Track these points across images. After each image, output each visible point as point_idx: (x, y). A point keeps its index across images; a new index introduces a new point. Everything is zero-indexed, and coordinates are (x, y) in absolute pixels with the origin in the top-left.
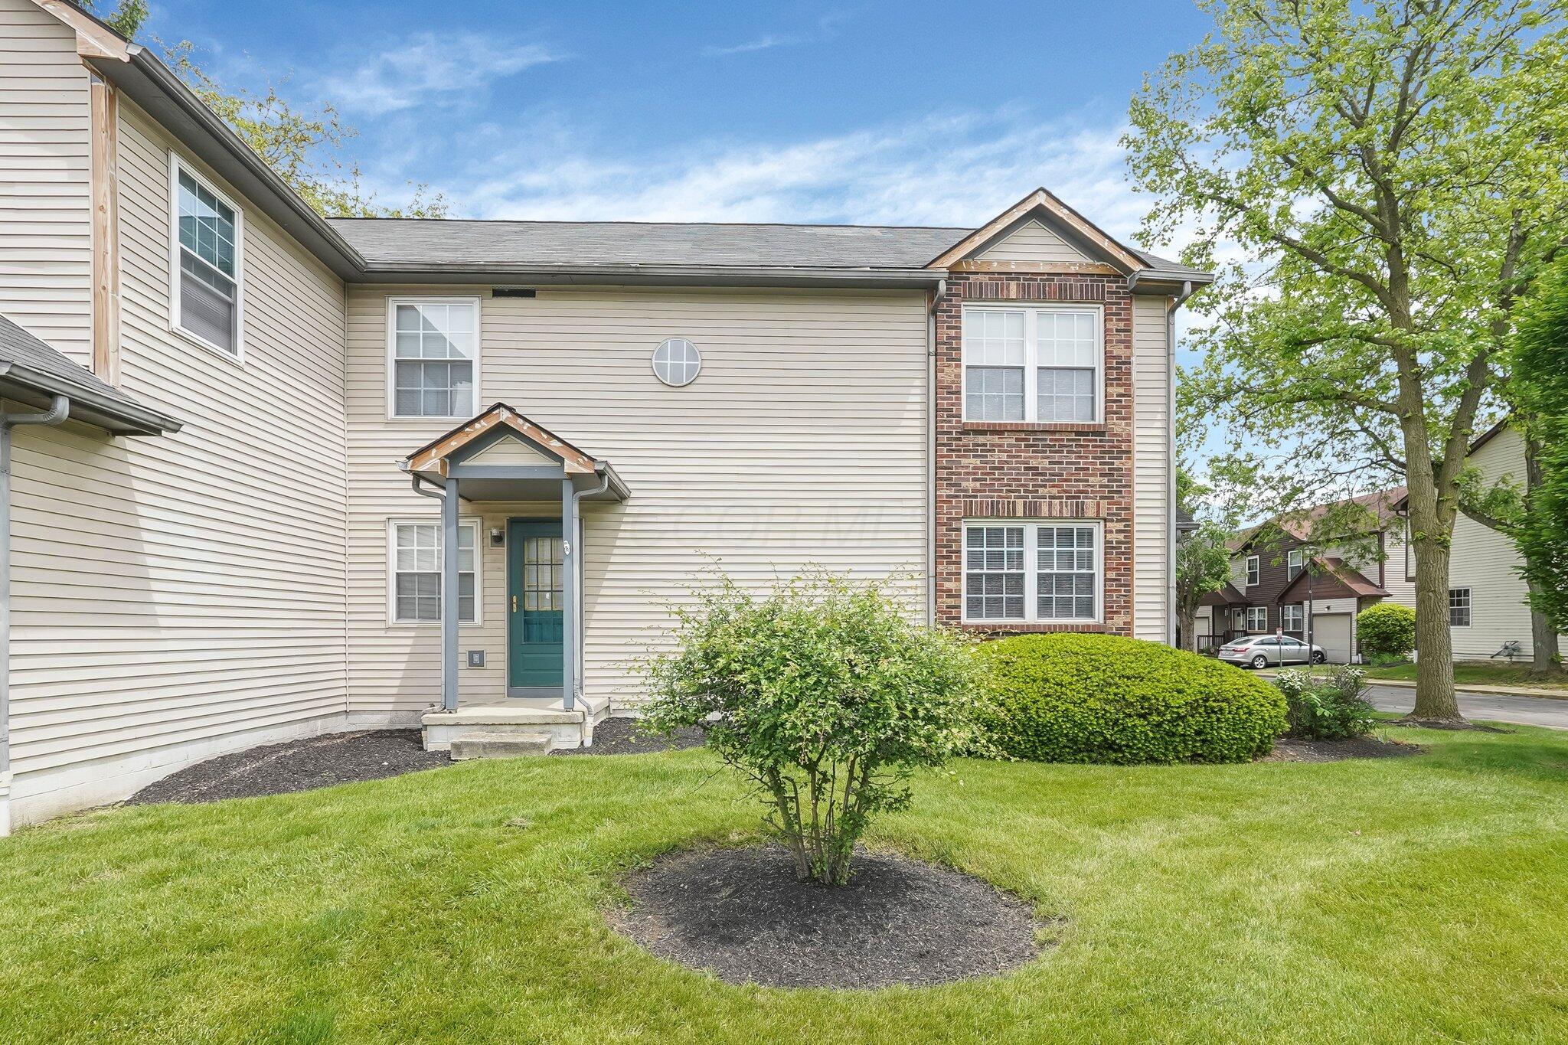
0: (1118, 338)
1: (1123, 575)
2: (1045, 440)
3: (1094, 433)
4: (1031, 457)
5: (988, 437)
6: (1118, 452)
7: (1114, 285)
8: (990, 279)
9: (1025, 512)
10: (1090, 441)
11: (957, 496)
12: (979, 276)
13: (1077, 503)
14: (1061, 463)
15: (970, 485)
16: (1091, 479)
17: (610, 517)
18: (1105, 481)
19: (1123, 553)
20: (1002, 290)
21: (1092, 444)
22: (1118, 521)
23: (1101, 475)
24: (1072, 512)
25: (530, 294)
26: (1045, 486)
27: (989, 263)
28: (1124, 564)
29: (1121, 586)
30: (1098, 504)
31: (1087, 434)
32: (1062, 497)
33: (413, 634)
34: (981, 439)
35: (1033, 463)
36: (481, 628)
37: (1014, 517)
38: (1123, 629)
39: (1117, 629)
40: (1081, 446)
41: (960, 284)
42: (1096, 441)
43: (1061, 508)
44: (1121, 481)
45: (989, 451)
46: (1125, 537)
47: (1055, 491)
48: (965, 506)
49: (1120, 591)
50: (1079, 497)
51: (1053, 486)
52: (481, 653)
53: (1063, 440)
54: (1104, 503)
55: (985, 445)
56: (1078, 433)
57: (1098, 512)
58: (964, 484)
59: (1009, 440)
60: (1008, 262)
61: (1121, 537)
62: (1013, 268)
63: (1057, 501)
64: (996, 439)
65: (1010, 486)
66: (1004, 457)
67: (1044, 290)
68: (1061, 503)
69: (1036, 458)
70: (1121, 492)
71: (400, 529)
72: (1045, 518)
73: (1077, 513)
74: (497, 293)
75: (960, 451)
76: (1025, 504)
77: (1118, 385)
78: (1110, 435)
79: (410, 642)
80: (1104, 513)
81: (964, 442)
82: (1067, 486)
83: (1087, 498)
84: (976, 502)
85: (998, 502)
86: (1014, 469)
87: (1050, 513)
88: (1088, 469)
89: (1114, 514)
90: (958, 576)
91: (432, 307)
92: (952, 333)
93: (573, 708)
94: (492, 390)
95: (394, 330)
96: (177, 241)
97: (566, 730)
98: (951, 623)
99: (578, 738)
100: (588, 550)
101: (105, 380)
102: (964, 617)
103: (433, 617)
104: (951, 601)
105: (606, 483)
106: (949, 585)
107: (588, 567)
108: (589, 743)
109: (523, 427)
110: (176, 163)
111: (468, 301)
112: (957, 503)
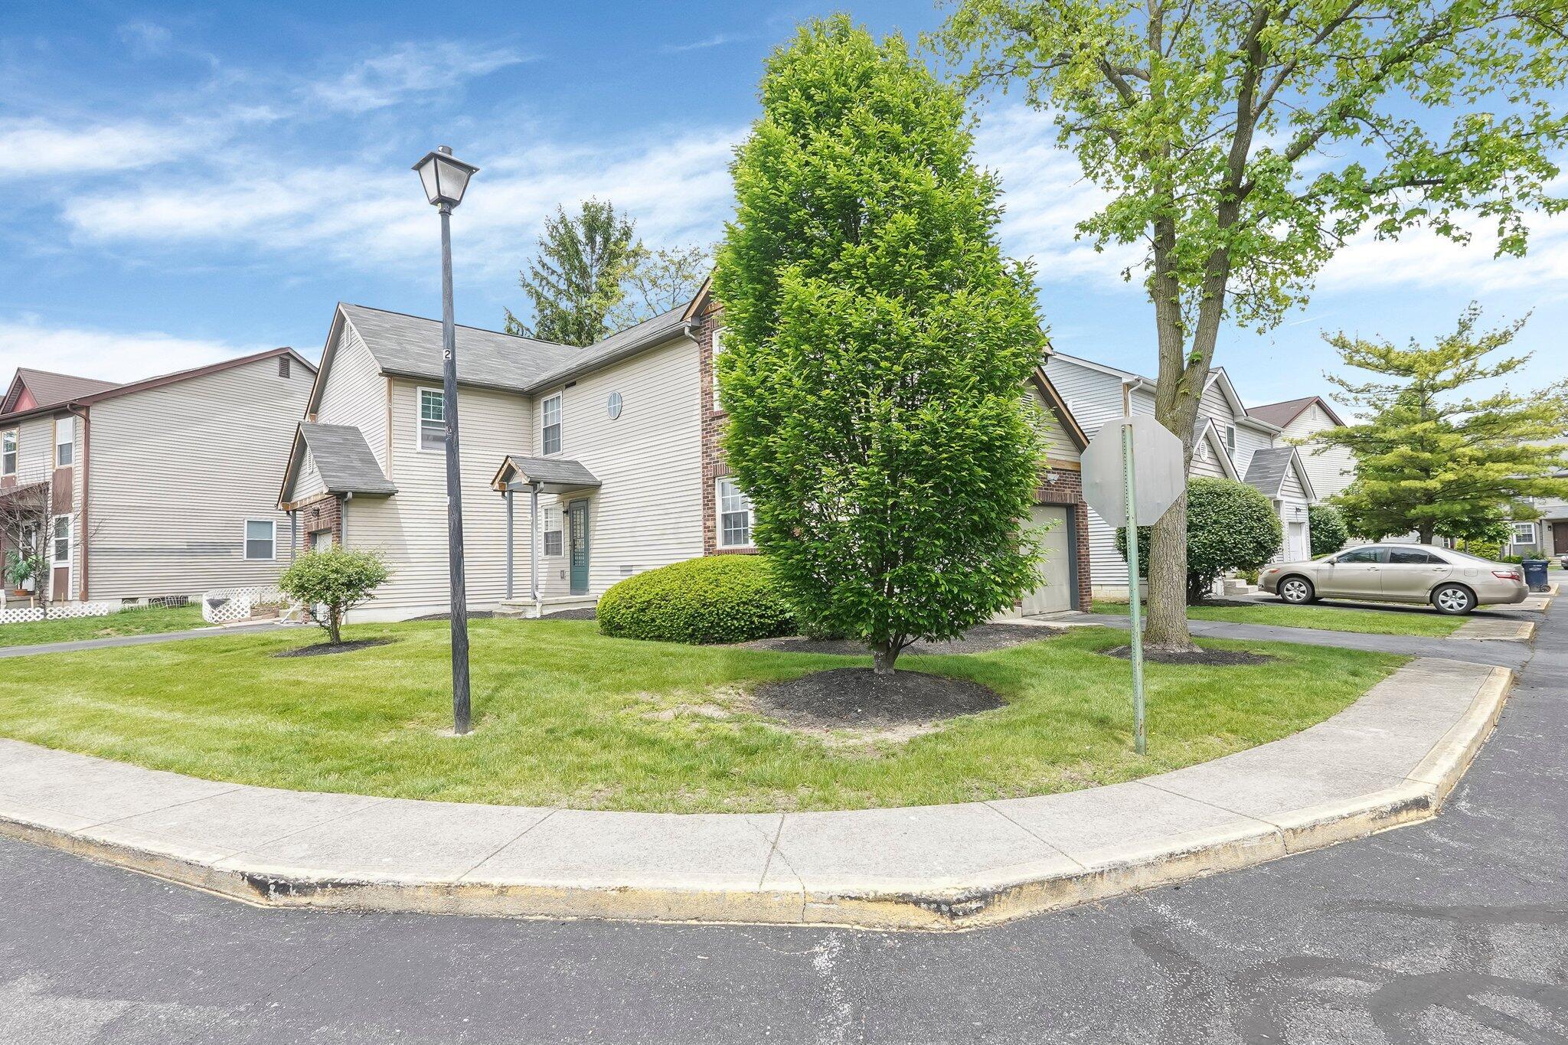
5: (724, 419)
11: (710, 463)
12: (717, 312)
15: (715, 454)
17: (597, 496)
25: (574, 384)
33: (548, 560)
34: (720, 422)
36: (564, 558)
41: (708, 322)
48: (714, 469)
52: (563, 571)
55: (722, 425)
58: (713, 454)
71: (546, 510)
74: (567, 386)
75: (710, 432)
79: (547, 564)
81: (713, 425)
84: (719, 466)
90: (713, 517)
91: (552, 400)
92: (706, 354)
93: (535, 598)
94: (566, 437)
95: (542, 414)
96: (420, 418)
97: (529, 608)
98: (710, 549)
99: (536, 613)
100: (591, 515)
101: (387, 478)
102: (720, 545)
103: (553, 554)
104: (710, 534)
105: (542, 485)
106: (709, 523)
107: (591, 524)
108: (538, 616)
109: (513, 464)
110: (420, 390)
111: (560, 393)
112: (711, 468)
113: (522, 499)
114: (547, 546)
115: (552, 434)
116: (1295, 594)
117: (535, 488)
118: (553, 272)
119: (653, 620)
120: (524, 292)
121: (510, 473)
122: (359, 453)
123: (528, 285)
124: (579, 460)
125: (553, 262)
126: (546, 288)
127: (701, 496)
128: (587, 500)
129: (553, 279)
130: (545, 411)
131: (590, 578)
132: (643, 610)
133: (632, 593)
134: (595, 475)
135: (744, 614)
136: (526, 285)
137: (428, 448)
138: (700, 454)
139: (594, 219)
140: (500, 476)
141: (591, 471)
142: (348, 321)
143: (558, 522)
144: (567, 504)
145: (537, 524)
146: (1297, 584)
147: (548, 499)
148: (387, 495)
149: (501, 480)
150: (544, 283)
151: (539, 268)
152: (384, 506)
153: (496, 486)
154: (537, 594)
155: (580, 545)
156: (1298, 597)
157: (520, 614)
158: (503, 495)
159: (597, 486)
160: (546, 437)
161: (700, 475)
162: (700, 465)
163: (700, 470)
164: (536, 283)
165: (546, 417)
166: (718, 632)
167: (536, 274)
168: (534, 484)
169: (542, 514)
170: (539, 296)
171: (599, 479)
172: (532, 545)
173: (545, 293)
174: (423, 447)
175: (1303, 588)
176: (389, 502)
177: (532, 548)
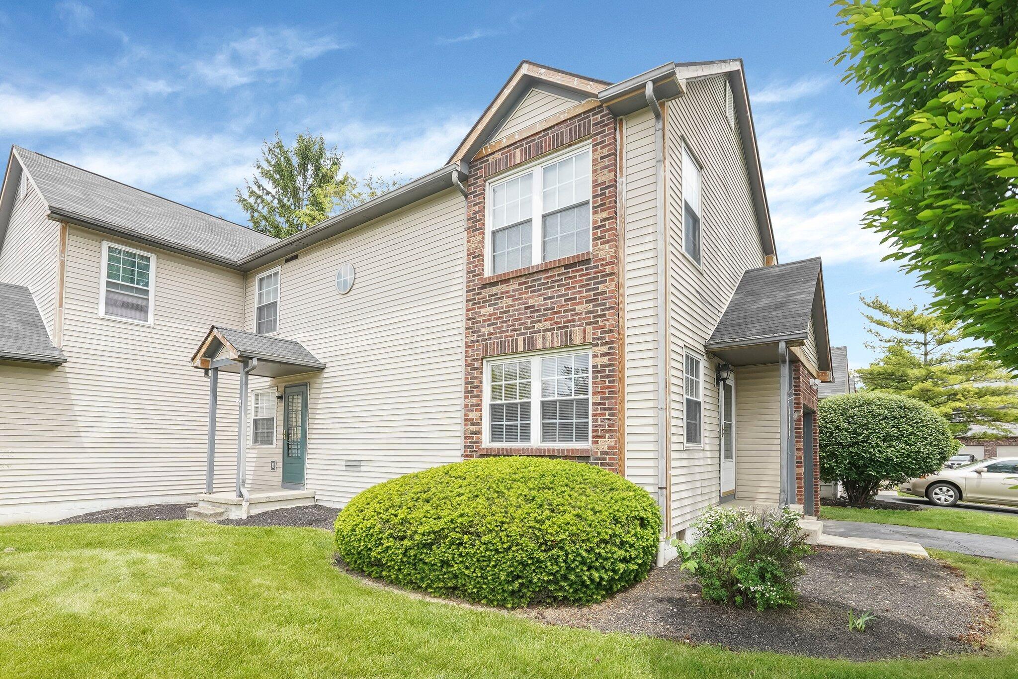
0: (603, 165)
1: (608, 398)
2: (540, 279)
3: (581, 263)
4: (529, 298)
5: (499, 287)
6: (602, 276)
7: (599, 116)
8: (502, 154)
9: (524, 347)
10: (577, 271)
11: (477, 341)
12: (495, 155)
13: (566, 332)
14: (552, 297)
15: (486, 330)
16: (577, 307)
17: (319, 380)
18: (590, 307)
19: (607, 376)
20: (510, 160)
21: (578, 274)
22: (603, 344)
23: (587, 302)
24: (562, 342)
25: (296, 257)
26: (539, 321)
27: (500, 141)
28: (609, 387)
29: (606, 409)
30: (584, 331)
31: (573, 265)
32: (553, 329)
33: (256, 451)
34: (494, 290)
35: (531, 302)
36: (276, 448)
37: (517, 353)
38: (607, 453)
39: (602, 453)
40: (570, 278)
41: (481, 168)
42: (582, 270)
43: (553, 339)
44: (605, 304)
45: (499, 298)
46: (609, 360)
47: (547, 324)
48: (483, 348)
49: (605, 414)
50: (568, 327)
51: (546, 320)
52: (274, 462)
53: (554, 276)
54: (589, 329)
55: (497, 294)
56: (567, 266)
57: (584, 338)
58: (482, 330)
59: (514, 286)
60: (513, 135)
61: (605, 360)
62: (517, 138)
63: (549, 333)
64: (504, 287)
65: (513, 325)
66: (510, 301)
67: (541, 146)
68: (553, 334)
69: (533, 297)
70: (604, 315)
71: (257, 395)
72: (540, 350)
73: (566, 341)
74: (287, 261)
75: (479, 303)
76: (524, 340)
77: (602, 211)
78: (596, 261)
79: (255, 455)
80: (589, 339)
81: (483, 295)
82: (558, 318)
83: (574, 326)
84: (490, 344)
85: (505, 341)
86: (517, 310)
87: (544, 345)
88: (575, 298)
89: (598, 339)
90: (478, 407)
91: (269, 277)
92: (477, 208)
93: (241, 495)
94: (282, 315)
95: (257, 292)
96: (104, 278)
97: (233, 508)
98: (472, 449)
99: (240, 514)
100: (310, 402)
101: (55, 344)
102: (486, 441)
103: (262, 442)
104: (473, 428)
105: (255, 362)
106: (472, 415)
107: (310, 412)
108: (244, 517)
109: (220, 337)
110: (106, 245)
111: (278, 269)
112: (479, 347)
113: (229, 381)
114: (256, 435)
115: (267, 313)
116: (943, 498)
117: (246, 364)
118: (268, 193)
119: (445, 563)
120: (240, 206)
121: (215, 347)
122: (21, 313)
123: (245, 200)
124: (298, 341)
125: (268, 186)
126: (261, 205)
127: (462, 382)
128: (306, 385)
129: (269, 198)
130: (260, 289)
131: (307, 471)
132: (429, 546)
133: (402, 514)
134: (317, 357)
135: (606, 559)
136: (242, 200)
137: (113, 314)
138: (463, 330)
139: (308, 148)
140: (203, 350)
141: (312, 353)
142: (26, 172)
143: (270, 408)
144: (282, 389)
145: (246, 410)
146: (945, 489)
147: (260, 383)
148: (53, 365)
149: (205, 355)
150: (259, 201)
151: (255, 189)
152: (46, 378)
153: (198, 362)
154: (244, 491)
155: (296, 435)
156: (946, 500)
157: (221, 514)
158: (206, 373)
159: (319, 370)
160: (260, 317)
161: (462, 356)
162: (463, 344)
163: (463, 350)
164: (252, 200)
165: (260, 295)
166: (561, 588)
167: (252, 193)
168: (245, 359)
169: (252, 398)
170: (254, 210)
171: (322, 361)
172: (240, 431)
173: (260, 209)
174: (106, 313)
175: (951, 493)
176: (54, 374)
177: (240, 436)
